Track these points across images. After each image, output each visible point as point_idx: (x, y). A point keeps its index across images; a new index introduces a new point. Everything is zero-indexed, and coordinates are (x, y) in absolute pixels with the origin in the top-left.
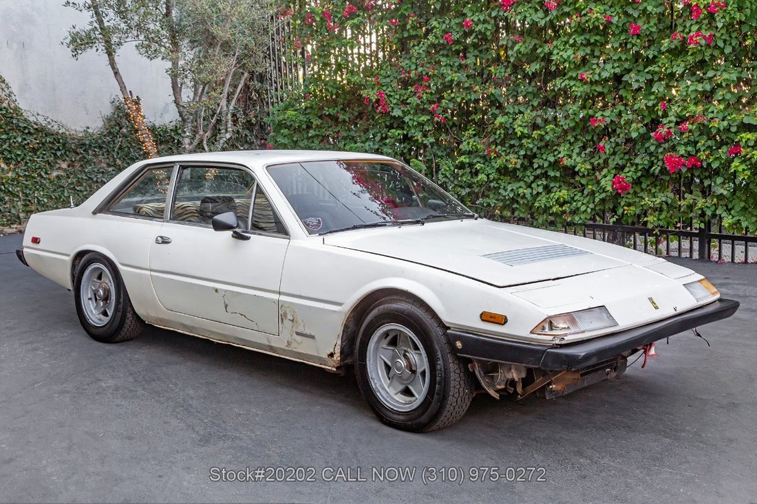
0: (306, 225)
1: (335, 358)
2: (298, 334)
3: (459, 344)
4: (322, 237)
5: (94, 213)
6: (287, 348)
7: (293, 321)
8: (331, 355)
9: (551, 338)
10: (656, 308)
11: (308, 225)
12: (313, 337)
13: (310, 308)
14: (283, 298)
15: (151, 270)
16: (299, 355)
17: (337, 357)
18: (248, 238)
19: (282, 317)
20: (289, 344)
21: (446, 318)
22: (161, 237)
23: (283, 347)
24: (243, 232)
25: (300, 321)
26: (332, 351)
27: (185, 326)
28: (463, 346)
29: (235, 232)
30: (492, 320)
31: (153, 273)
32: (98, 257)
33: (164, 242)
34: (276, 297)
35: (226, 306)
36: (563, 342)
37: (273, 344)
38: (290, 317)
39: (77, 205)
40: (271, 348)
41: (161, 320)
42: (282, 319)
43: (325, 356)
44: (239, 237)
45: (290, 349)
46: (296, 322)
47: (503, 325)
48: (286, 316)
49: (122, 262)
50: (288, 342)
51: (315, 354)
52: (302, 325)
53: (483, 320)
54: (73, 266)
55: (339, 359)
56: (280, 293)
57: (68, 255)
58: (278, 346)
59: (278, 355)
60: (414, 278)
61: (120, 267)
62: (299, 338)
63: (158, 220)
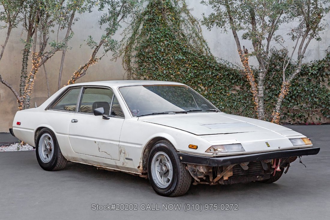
0: (132, 112)
1: (140, 168)
2: (126, 159)
3: (181, 158)
4: (138, 118)
5: (46, 109)
6: (123, 166)
7: (124, 153)
8: (139, 167)
9: (212, 154)
10: (269, 146)
11: (133, 113)
12: (131, 160)
13: (130, 147)
14: (121, 144)
15: (69, 135)
16: (127, 168)
17: (141, 168)
18: (109, 119)
19: (120, 152)
20: (123, 164)
21: (177, 148)
22: (74, 120)
23: (121, 165)
24: (108, 116)
25: (127, 153)
26: (139, 165)
27: (83, 160)
28: (183, 158)
29: (103, 116)
30: (192, 147)
31: (70, 136)
32: (46, 130)
33: (75, 122)
34: (118, 143)
35: (99, 149)
36: (217, 155)
37: (118, 165)
38: (123, 152)
39: (38, 106)
40: (117, 167)
41: (73, 158)
42: (120, 153)
43: (136, 168)
44: (105, 118)
45: (124, 166)
46: (126, 153)
47: (196, 149)
48: (122, 152)
49: (57, 132)
50: (123, 163)
51: (133, 167)
52: (128, 155)
53: (189, 148)
54: (36, 135)
55: (142, 169)
56: (119, 141)
57: (33, 130)
58: (120, 165)
59: (120, 170)
60: (167, 132)
61: (56, 134)
62: (127, 161)
63: (73, 112)
